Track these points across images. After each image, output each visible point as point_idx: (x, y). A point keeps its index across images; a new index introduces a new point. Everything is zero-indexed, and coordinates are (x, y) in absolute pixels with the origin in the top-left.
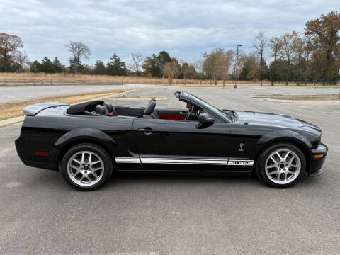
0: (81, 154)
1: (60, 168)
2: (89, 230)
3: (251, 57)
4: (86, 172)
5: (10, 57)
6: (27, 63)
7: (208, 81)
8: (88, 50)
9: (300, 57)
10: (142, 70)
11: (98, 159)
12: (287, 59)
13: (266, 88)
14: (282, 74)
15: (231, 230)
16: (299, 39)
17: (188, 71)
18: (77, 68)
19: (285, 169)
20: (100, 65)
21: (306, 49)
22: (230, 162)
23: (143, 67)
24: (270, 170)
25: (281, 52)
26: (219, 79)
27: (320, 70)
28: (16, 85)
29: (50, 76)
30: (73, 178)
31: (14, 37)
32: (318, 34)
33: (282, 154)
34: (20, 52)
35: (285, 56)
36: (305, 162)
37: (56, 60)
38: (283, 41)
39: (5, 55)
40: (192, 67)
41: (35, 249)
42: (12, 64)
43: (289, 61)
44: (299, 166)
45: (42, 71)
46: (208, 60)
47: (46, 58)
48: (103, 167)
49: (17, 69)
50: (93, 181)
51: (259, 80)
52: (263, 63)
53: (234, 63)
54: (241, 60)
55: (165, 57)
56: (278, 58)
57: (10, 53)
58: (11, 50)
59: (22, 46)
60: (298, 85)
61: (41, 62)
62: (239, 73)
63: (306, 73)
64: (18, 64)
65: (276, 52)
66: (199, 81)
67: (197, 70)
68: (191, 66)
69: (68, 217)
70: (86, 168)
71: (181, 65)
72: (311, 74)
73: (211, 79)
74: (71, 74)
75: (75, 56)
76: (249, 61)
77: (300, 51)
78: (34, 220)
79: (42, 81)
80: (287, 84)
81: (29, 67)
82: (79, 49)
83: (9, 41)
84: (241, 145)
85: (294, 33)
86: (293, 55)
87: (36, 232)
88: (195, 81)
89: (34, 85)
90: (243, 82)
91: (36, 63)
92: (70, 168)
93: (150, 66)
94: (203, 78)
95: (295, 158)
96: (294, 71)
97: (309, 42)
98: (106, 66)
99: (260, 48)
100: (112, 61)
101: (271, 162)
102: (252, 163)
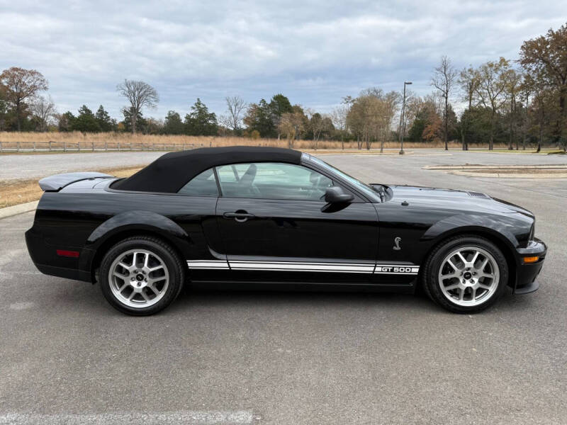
0: (132, 255)
1: (97, 277)
2: (140, 377)
3: (427, 103)
4: (139, 285)
5: (26, 106)
6: (54, 115)
7: (356, 144)
8: (154, 93)
9: (513, 101)
10: (244, 127)
11: (159, 263)
12: (490, 106)
13: (455, 154)
14: (482, 130)
15: (374, 378)
16: (511, 71)
17: (320, 128)
18: (136, 124)
19: (472, 282)
20: (174, 118)
21: (523, 87)
22: (378, 269)
23: (246, 121)
24: (446, 283)
25: (480, 94)
26: (374, 141)
27: (548, 124)
28: (35, 153)
29: (90, 137)
30: (117, 294)
31: (33, 73)
32: (544, 61)
33: (468, 255)
34: (42, 98)
35: (487, 100)
36: (506, 269)
37: (101, 112)
38: (482, 74)
39: (18, 104)
40: (328, 121)
41: (50, 403)
42: (29, 118)
43: (495, 109)
44: (496, 276)
45: (78, 129)
46: (355, 108)
47: (85, 108)
48: (167, 277)
49: (37, 125)
50: (151, 299)
51: (443, 140)
52: (449, 112)
53: (399, 113)
54: (411, 108)
55: (281, 104)
56: (475, 103)
57: (26, 100)
58: (28, 95)
59: (45, 88)
60: (511, 149)
61: (76, 114)
62: (408, 129)
63: (523, 128)
64: (38, 118)
65: (471, 93)
66: (339, 144)
67: (337, 126)
68: (327, 119)
69: (108, 356)
70: (140, 278)
71: (310, 117)
72: (534, 131)
73: (361, 140)
74: (125, 134)
75: (133, 104)
76: (425, 109)
77: (513, 91)
78: (51, 361)
79: (78, 146)
80: (491, 148)
81: (56, 122)
82: (139, 92)
83: (25, 80)
84: (397, 240)
85: (503, 60)
86: (501, 98)
87: (54, 377)
88: (333, 144)
89: (64, 152)
90: (416, 144)
91: (68, 115)
92: (113, 276)
93: (258, 119)
94: (347, 139)
95: (490, 261)
96: (503, 126)
97: (528, 77)
98: (183, 120)
99: (444, 88)
100: (193, 111)
101: (448, 269)
102: (415, 270)
